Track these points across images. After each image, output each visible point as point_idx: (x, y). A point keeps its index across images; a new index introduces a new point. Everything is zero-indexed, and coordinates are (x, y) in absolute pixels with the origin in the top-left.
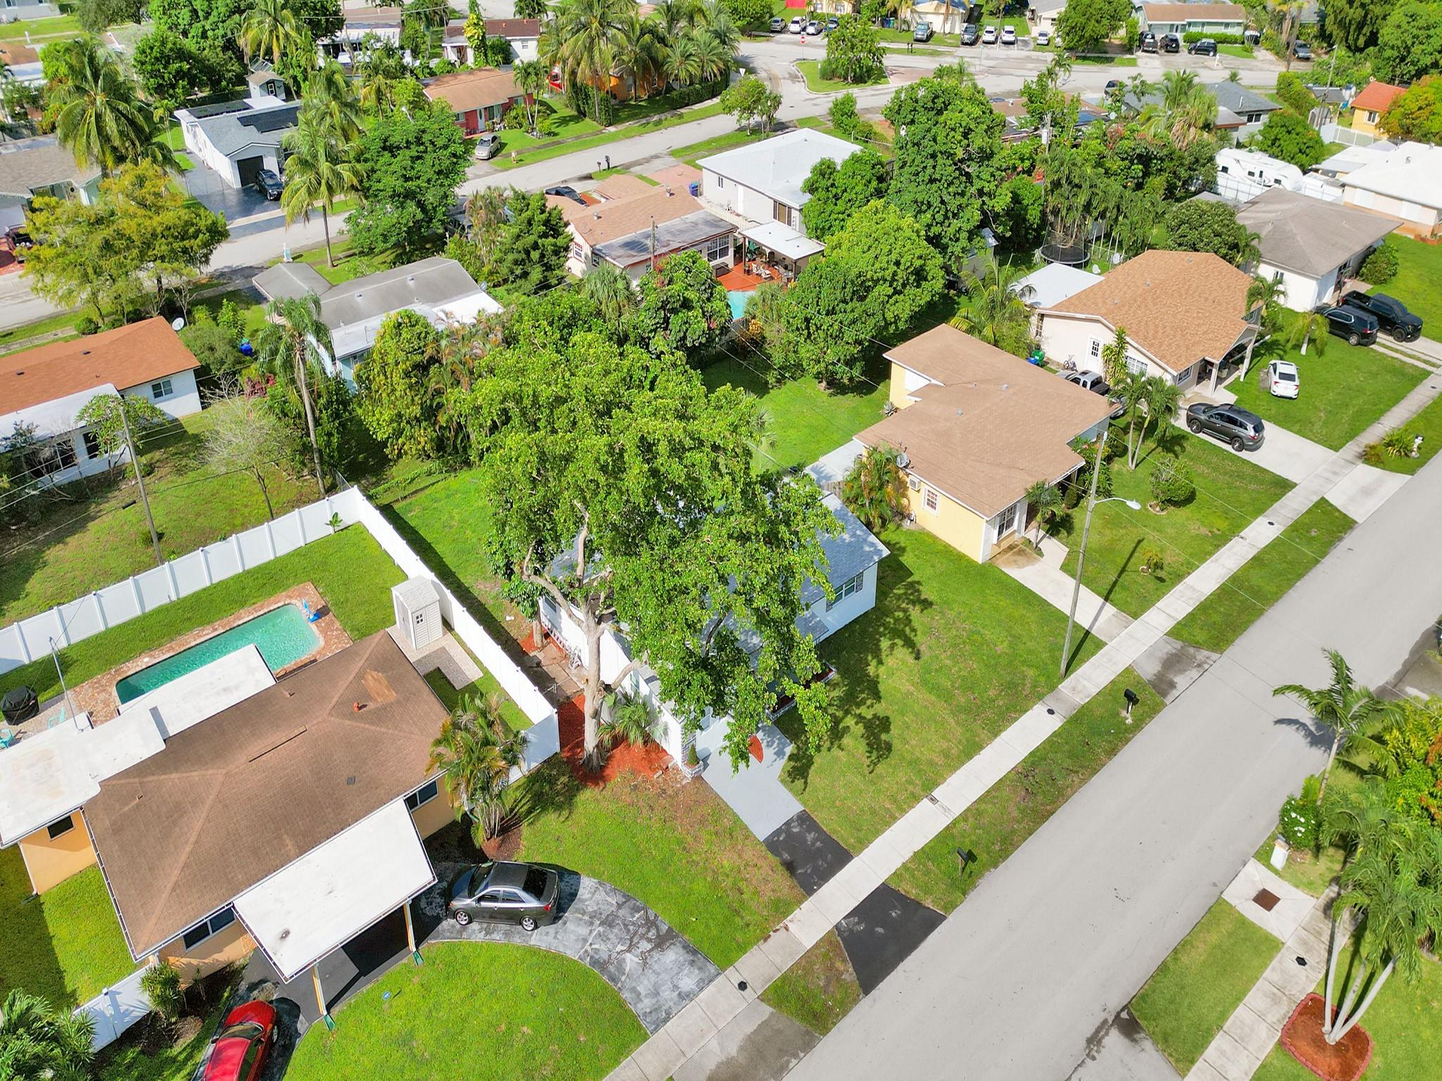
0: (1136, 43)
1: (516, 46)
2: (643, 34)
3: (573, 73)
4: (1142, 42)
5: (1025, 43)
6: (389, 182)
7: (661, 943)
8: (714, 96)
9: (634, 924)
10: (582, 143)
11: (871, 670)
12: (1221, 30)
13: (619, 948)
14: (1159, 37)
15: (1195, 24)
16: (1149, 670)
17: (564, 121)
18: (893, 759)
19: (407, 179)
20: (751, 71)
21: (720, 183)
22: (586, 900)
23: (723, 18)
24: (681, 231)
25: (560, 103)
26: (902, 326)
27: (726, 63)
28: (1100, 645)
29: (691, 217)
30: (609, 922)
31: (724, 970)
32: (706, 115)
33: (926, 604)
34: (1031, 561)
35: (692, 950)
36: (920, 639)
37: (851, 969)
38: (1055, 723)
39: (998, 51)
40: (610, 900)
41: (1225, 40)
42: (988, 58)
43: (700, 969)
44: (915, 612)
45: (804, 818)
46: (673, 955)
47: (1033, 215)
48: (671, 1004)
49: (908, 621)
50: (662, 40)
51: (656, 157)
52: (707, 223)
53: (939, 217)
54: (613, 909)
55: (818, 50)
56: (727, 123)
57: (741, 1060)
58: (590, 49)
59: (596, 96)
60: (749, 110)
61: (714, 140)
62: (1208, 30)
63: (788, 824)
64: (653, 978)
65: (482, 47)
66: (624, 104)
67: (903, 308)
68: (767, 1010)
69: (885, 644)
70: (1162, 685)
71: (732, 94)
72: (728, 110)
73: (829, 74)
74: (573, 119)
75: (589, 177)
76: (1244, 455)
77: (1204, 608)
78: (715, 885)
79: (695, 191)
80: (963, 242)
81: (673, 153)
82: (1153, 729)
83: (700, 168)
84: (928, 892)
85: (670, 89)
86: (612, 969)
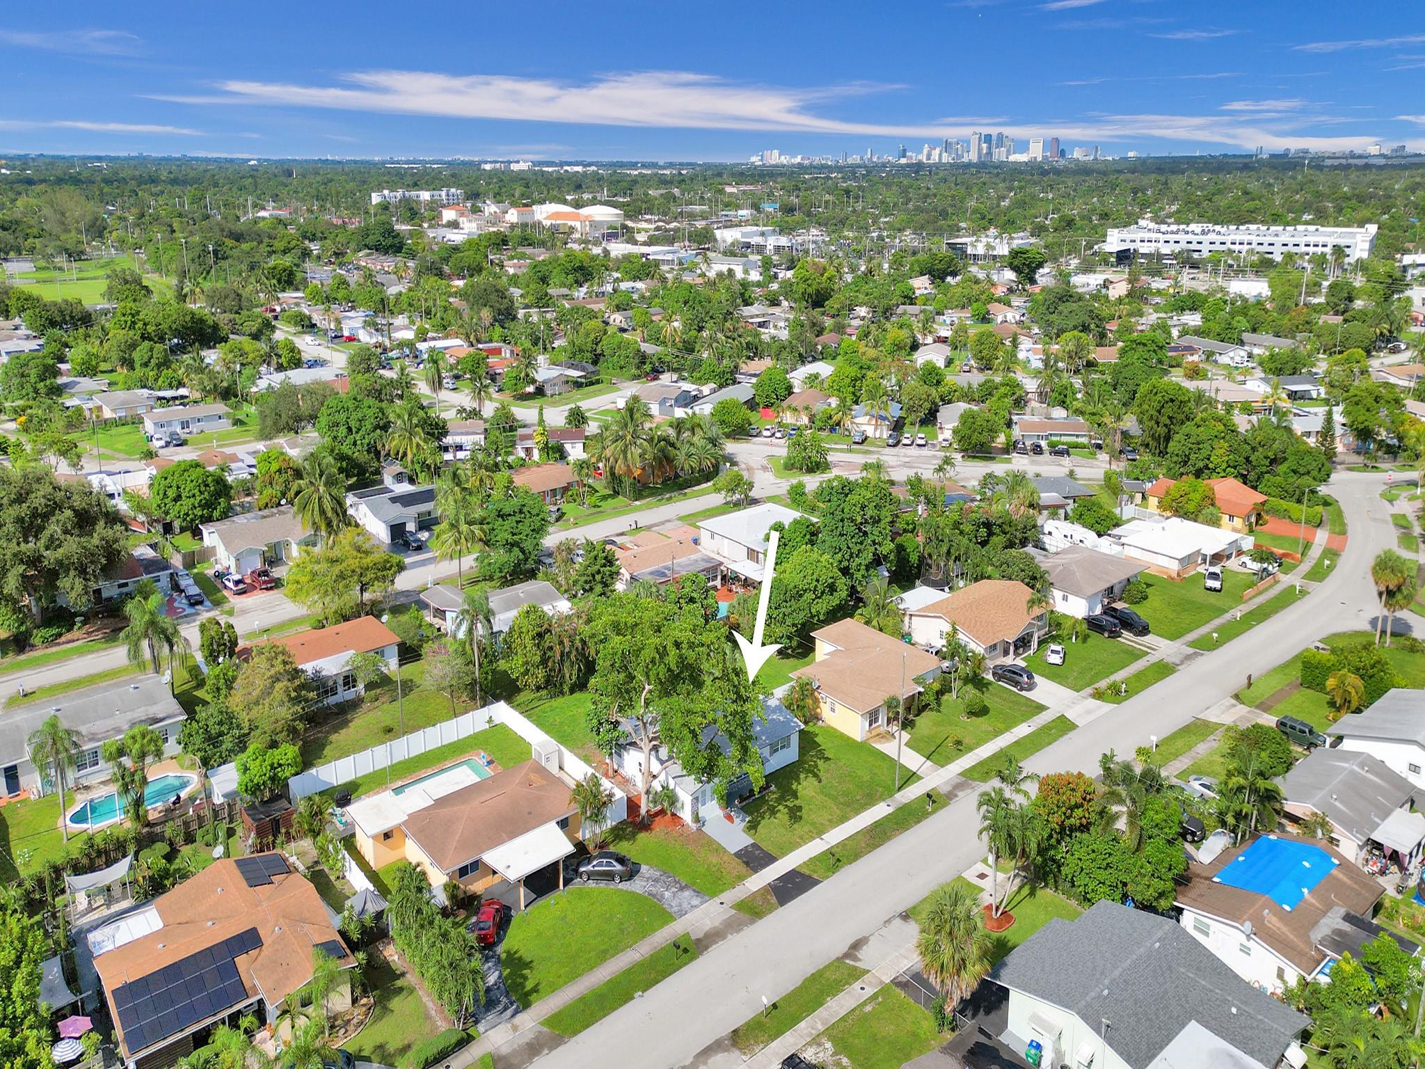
0: (1012, 447)
1: (568, 447)
2: (659, 441)
3: (612, 468)
4: (1015, 447)
5: (934, 445)
6: (503, 536)
7: (682, 889)
8: (708, 481)
9: (668, 882)
10: (617, 512)
11: (794, 787)
12: (1074, 439)
13: (662, 890)
14: (1028, 443)
15: (1056, 435)
16: (945, 789)
17: (604, 498)
18: (802, 822)
19: (514, 534)
20: (734, 464)
21: (712, 537)
22: (644, 873)
23: (714, 429)
24: (688, 565)
25: (601, 486)
26: (822, 617)
27: (716, 459)
28: (920, 778)
29: (693, 557)
30: (656, 881)
31: (713, 898)
32: (703, 493)
33: (828, 759)
34: (888, 741)
35: (697, 891)
36: (821, 774)
37: (775, 898)
38: (890, 810)
39: (913, 451)
40: (656, 873)
41: (1076, 446)
42: (905, 456)
43: (701, 898)
44: (820, 763)
45: (753, 845)
46: (687, 893)
47: (914, 558)
48: (687, 909)
49: (816, 766)
50: (673, 445)
51: (669, 521)
52: (703, 560)
53: (847, 557)
54: (657, 876)
55: (782, 449)
56: (718, 499)
57: (721, 927)
58: (625, 452)
59: (627, 481)
60: (733, 491)
61: (708, 510)
62: (1064, 439)
63: (746, 847)
64: (678, 900)
65: (546, 449)
66: (646, 486)
67: (822, 607)
68: (734, 911)
69: (802, 776)
70: (950, 796)
71: (721, 479)
72: (718, 490)
73: (790, 466)
74: (610, 496)
75: (622, 534)
76: (1023, 693)
77: (981, 764)
78: (708, 869)
79: (696, 542)
80: (863, 572)
81: (680, 519)
82: (942, 813)
83: (699, 528)
84: (815, 872)
85: (677, 476)
86: (658, 897)
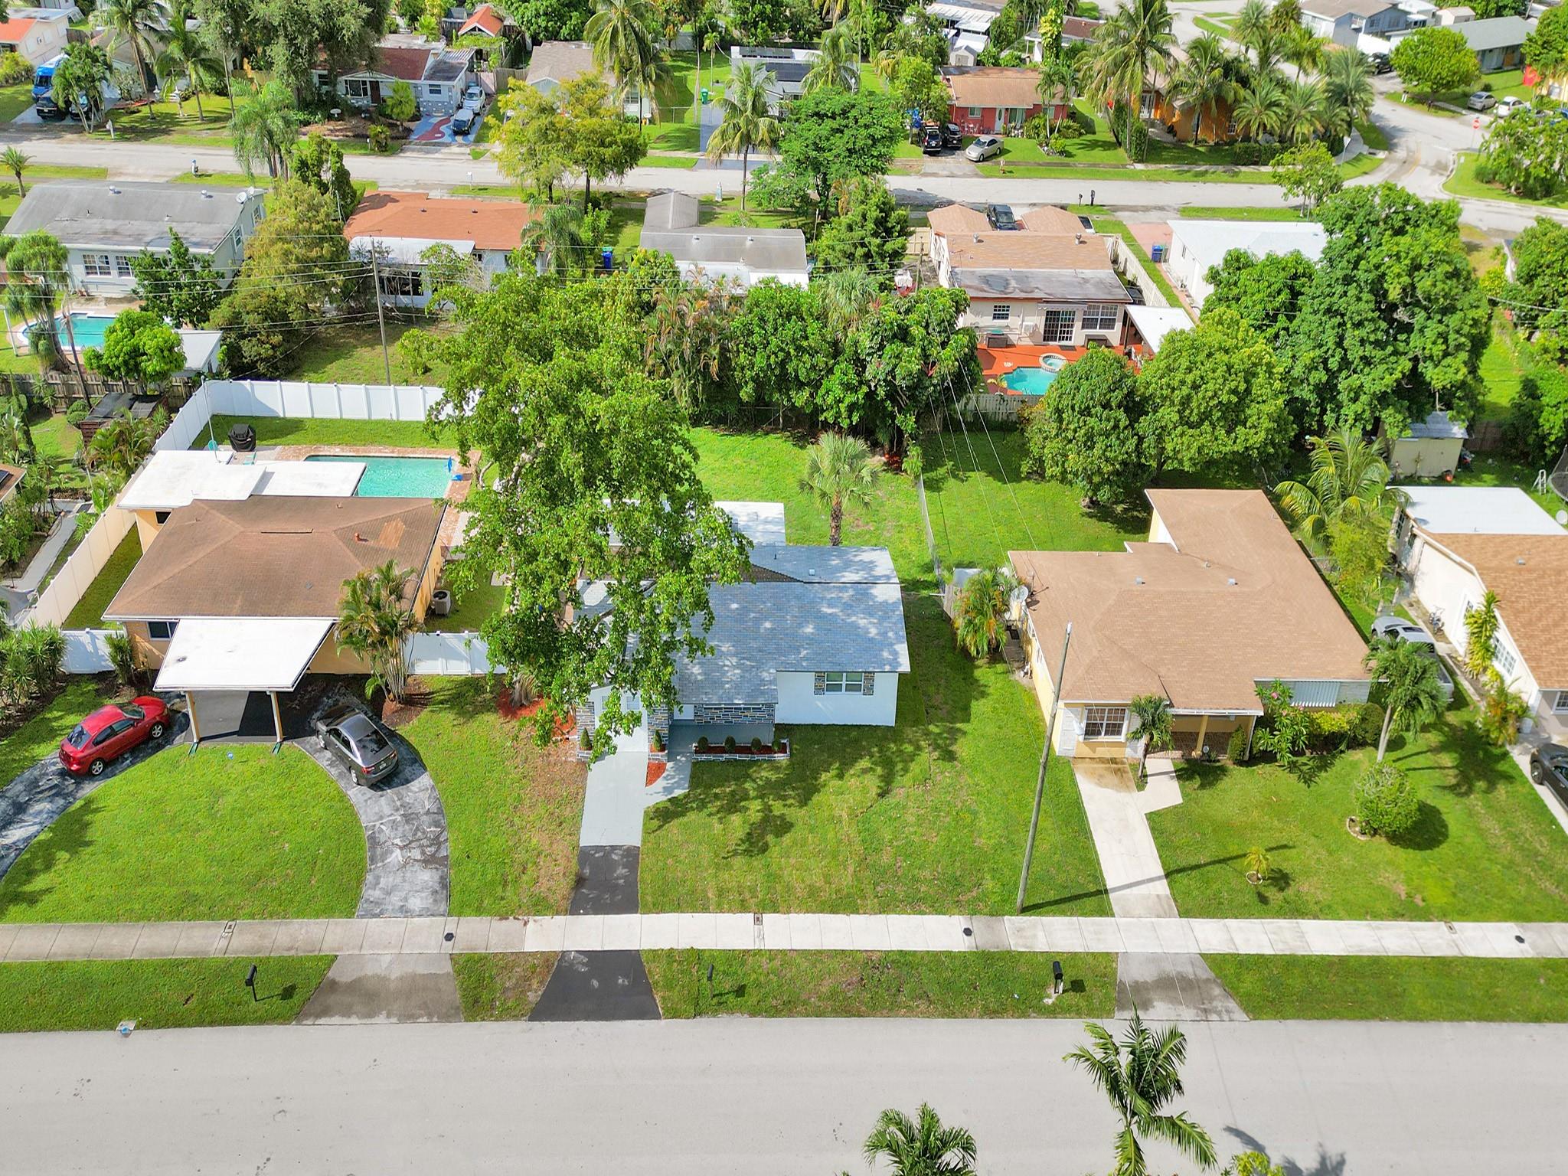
7: (428, 861)
9: (424, 833)
11: (824, 777)
13: (397, 841)
16: (1135, 973)
17: (1093, 145)
18: (757, 862)
21: (1183, 253)
22: (411, 791)
28: (1105, 911)
30: (408, 818)
31: (450, 915)
33: (949, 756)
34: (1121, 786)
35: (444, 883)
37: (540, 993)
38: (960, 944)
40: (426, 803)
43: (435, 901)
45: (631, 853)
46: (428, 877)
48: (390, 908)
49: (911, 759)
51: (1160, 208)
54: (422, 811)
57: (392, 986)
63: (614, 848)
64: (398, 880)
68: (447, 968)
69: (863, 763)
70: (1133, 997)
74: (1104, 145)
77: (1290, 962)
78: (510, 851)
79: (1159, 255)
81: (1183, 210)
84: (669, 986)
86: (379, 851)
